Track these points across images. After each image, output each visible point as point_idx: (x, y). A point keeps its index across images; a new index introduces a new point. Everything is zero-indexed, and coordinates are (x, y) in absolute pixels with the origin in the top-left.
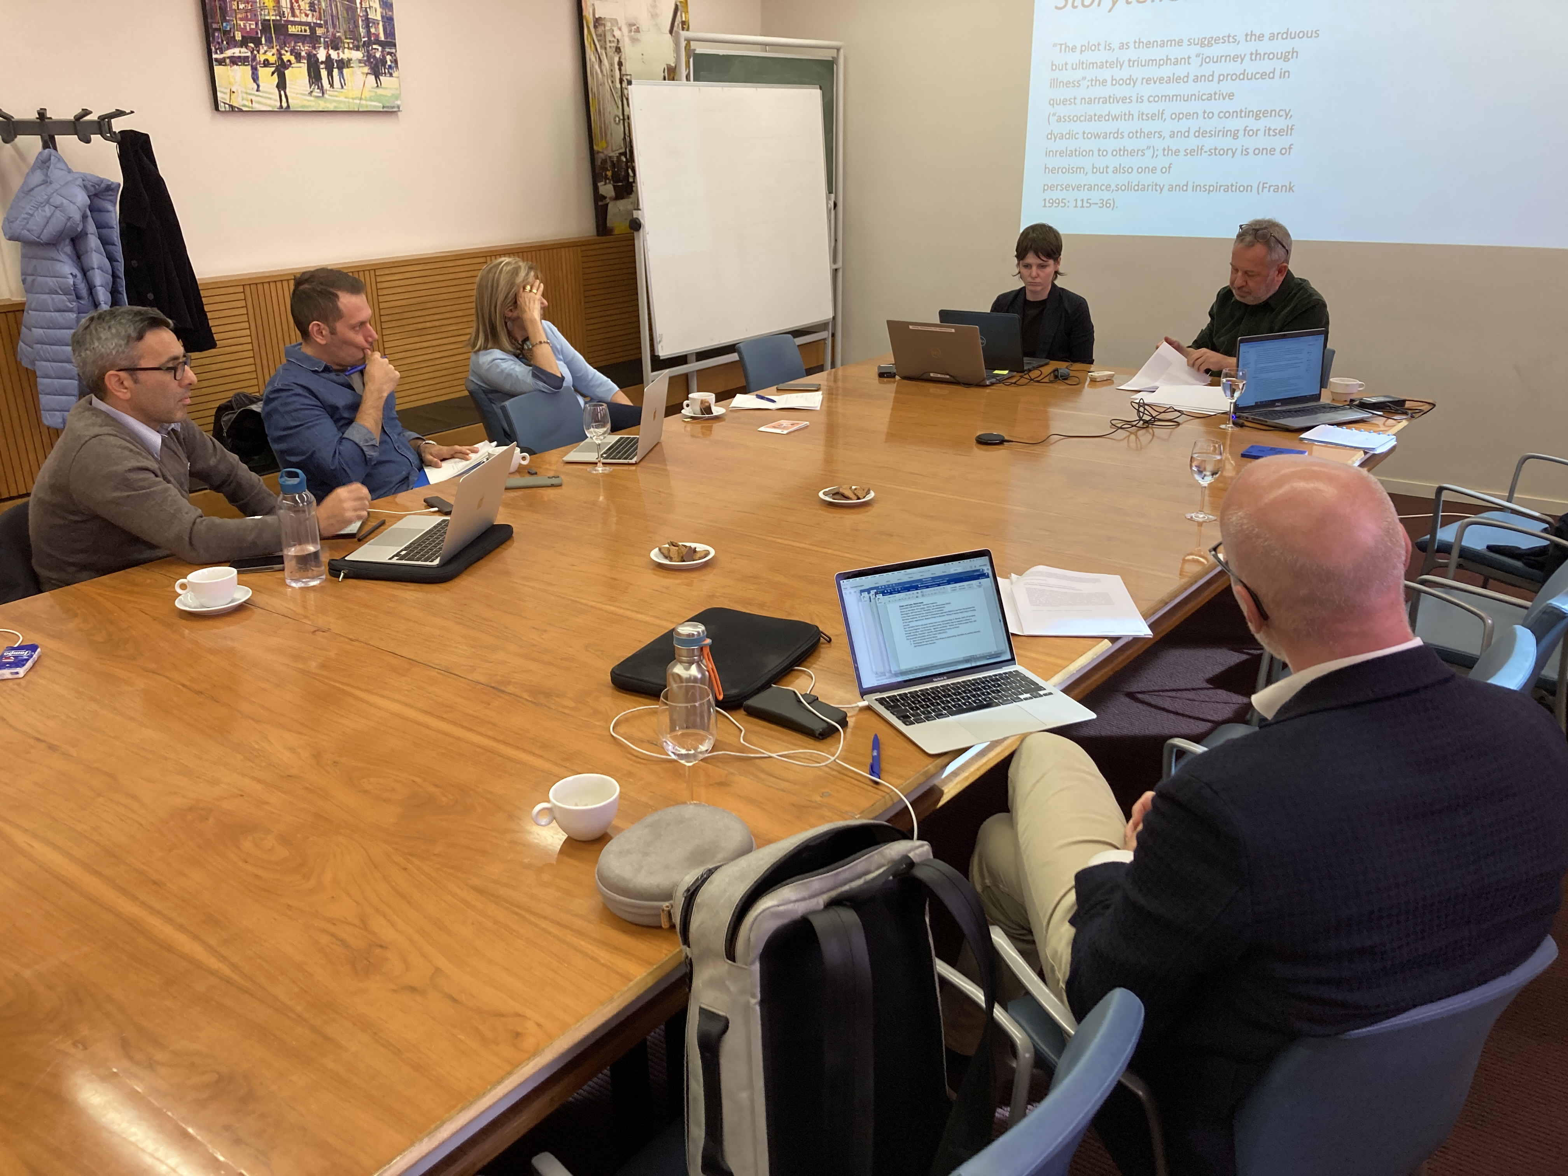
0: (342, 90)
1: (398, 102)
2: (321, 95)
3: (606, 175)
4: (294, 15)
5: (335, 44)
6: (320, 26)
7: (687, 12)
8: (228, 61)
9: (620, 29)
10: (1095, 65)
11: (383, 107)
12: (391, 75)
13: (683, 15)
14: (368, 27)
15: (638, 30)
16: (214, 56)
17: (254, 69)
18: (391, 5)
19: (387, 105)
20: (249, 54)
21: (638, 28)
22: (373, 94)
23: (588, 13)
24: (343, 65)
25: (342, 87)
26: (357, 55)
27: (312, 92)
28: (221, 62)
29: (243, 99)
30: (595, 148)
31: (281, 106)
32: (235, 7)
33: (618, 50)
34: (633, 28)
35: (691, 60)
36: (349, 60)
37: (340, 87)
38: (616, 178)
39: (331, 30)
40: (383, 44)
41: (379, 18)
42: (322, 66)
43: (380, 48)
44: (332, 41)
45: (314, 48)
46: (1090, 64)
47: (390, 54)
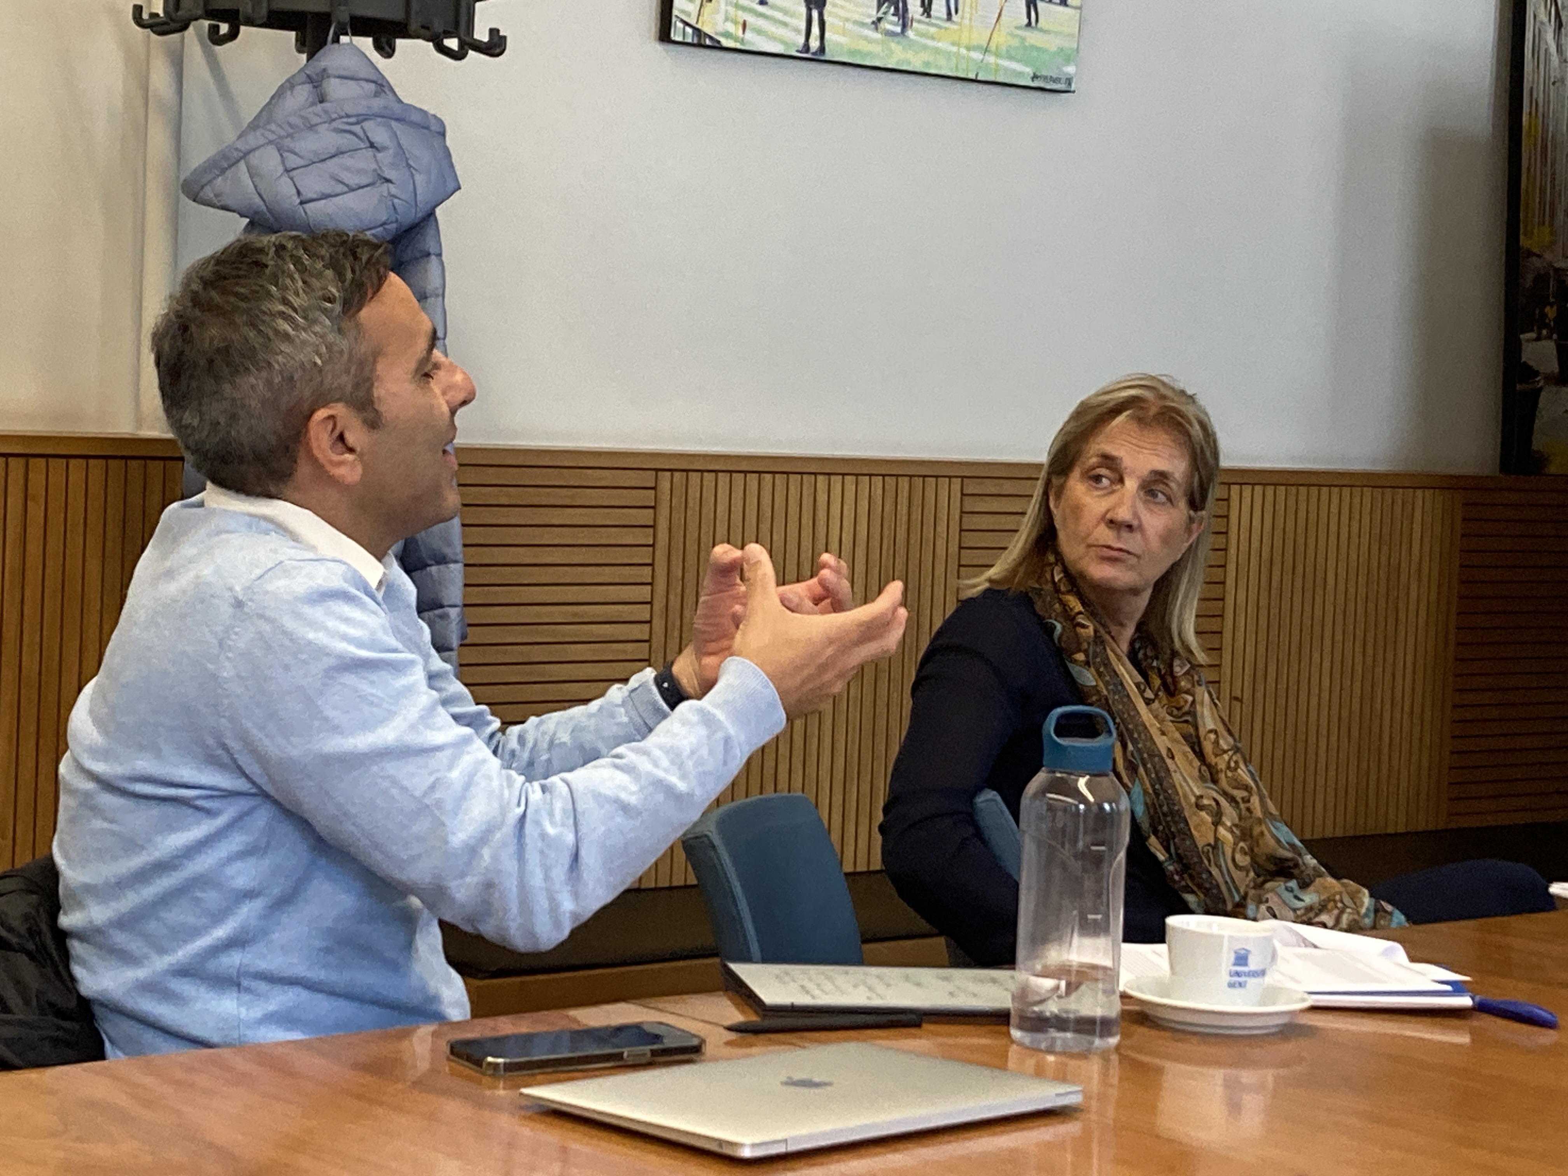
0: (948, 25)
1: (1071, 69)
2: (898, 29)
3: (1544, 316)
11: (1035, 77)
12: (1063, 3)
19: (1044, 73)
22: (1016, 43)
25: (949, 14)
29: (727, 19)
30: (1524, 242)
31: (806, 48)
37: (945, 16)
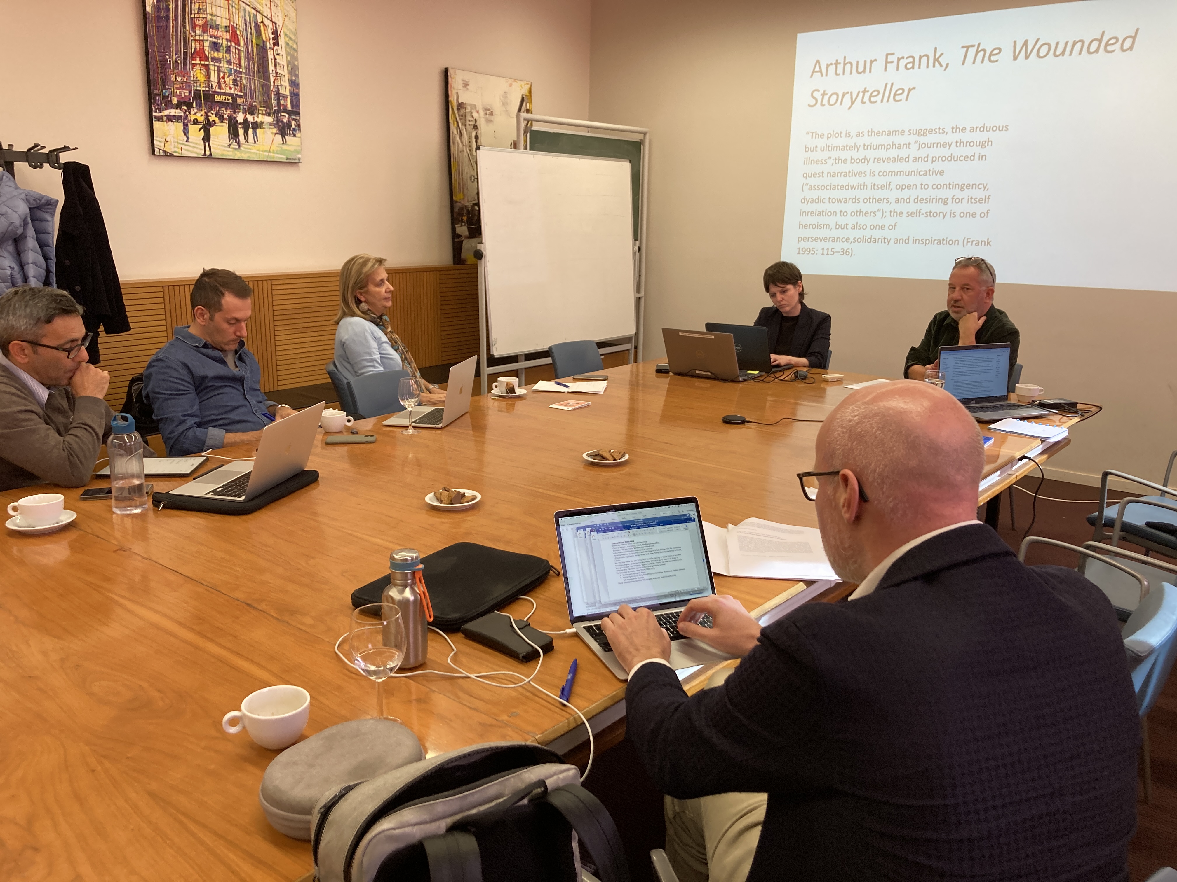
0: (255, 145)
1: (299, 156)
2: (238, 147)
3: (462, 220)
4: (220, 87)
5: (252, 111)
6: (241, 97)
7: (531, 103)
8: (165, 118)
9: (478, 112)
10: (838, 148)
11: (287, 159)
12: (295, 135)
13: (528, 105)
14: (278, 100)
15: (492, 114)
16: (154, 114)
17: (186, 126)
18: (298, 85)
19: (290, 157)
20: (182, 114)
21: (492, 112)
22: (279, 149)
23: (453, 99)
24: (256, 126)
25: (255, 141)
26: (269, 119)
27: (230, 145)
28: (159, 119)
29: (174, 147)
30: (454, 198)
31: (205, 154)
32: (173, 79)
33: (475, 127)
34: (488, 112)
35: (528, 135)
36: (262, 123)
37: (253, 142)
38: (470, 222)
39: (249, 100)
40: (289, 113)
41: (288, 93)
42: (240, 126)
43: (287, 116)
44: (249, 108)
45: (235, 112)
46: (834, 147)
47: (295, 120)
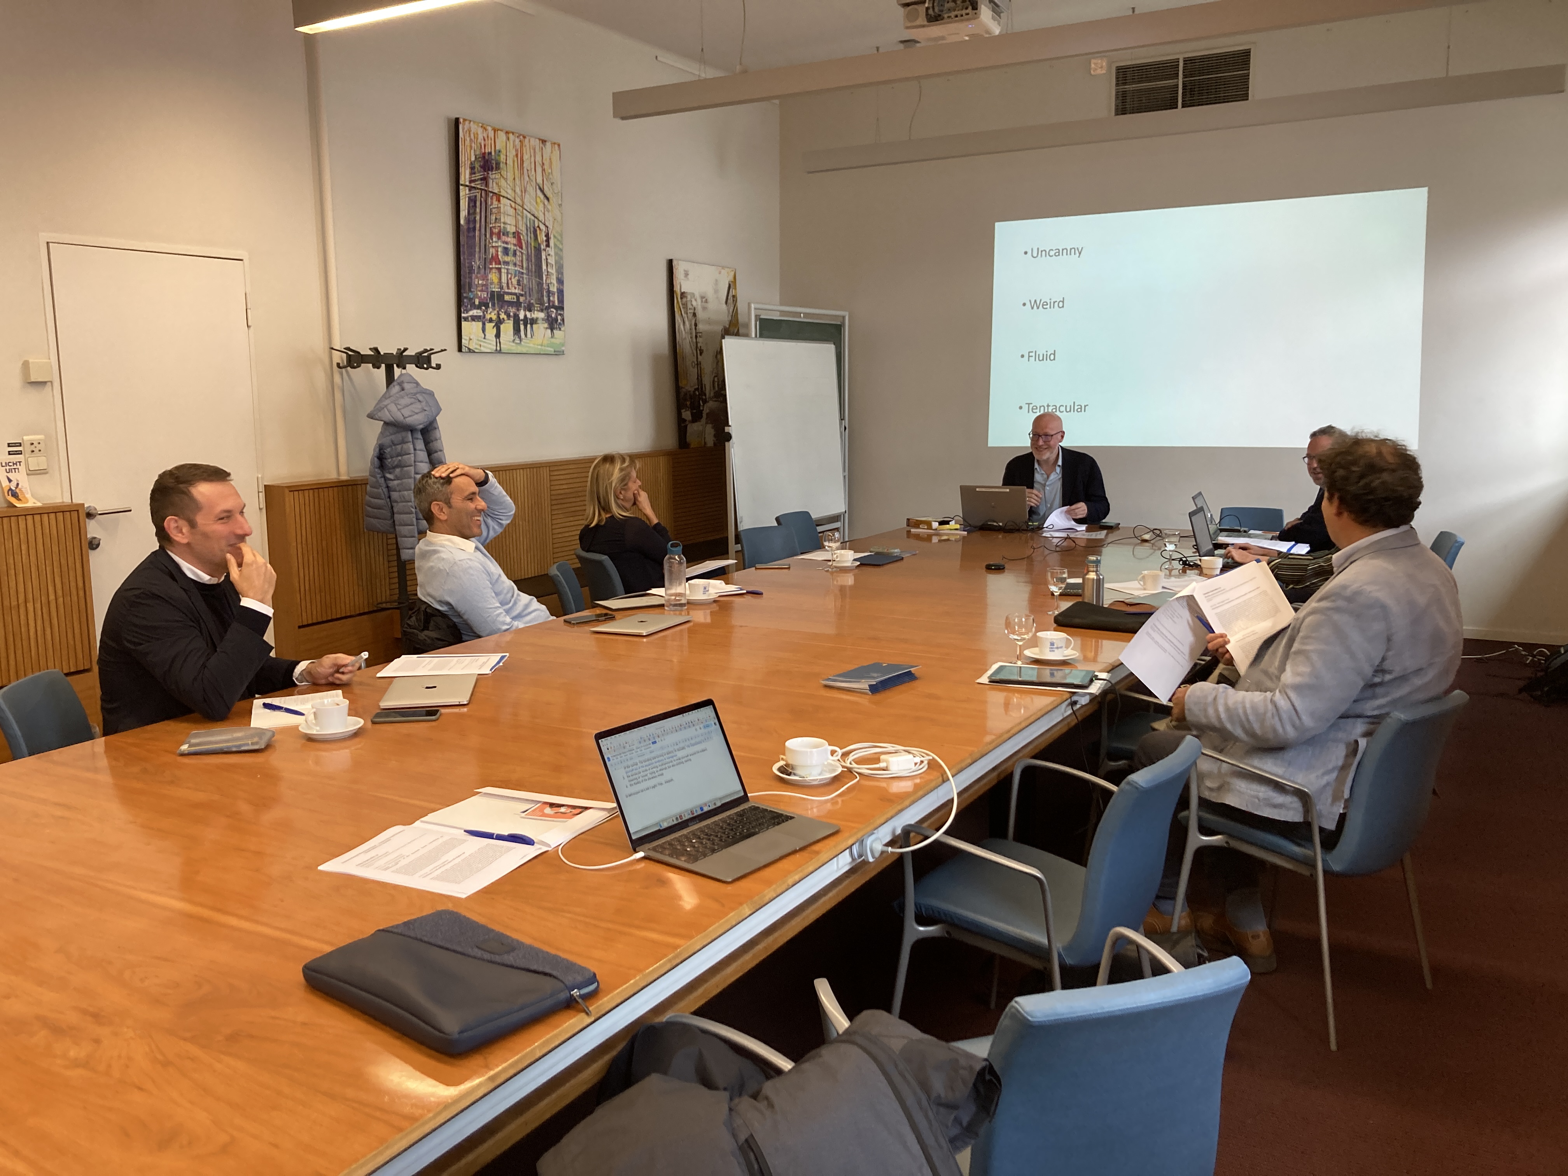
0: (531, 339)
1: (563, 348)
2: (519, 342)
4: (508, 288)
5: (530, 309)
6: (522, 295)
7: (735, 289)
8: (470, 318)
9: (696, 300)
11: (554, 351)
12: (560, 329)
13: (734, 292)
14: (549, 297)
15: (706, 301)
16: (463, 315)
17: (484, 324)
18: (563, 282)
19: (556, 349)
20: (481, 314)
21: (707, 299)
22: (549, 342)
23: (677, 288)
24: (533, 321)
25: (532, 337)
26: (541, 315)
27: (514, 340)
28: (466, 319)
30: (680, 385)
31: (496, 350)
32: (476, 283)
33: (694, 315)
34: (704, 300)
35: (758, 323)
36: (537, 319)
37: (530, 337)
38: (692, 408)
39: (528, 297)
40: (557, 308)
41: (555, 290)
42: (521, 322)
43: (555, 311)
44: (528, 305)
45: (518, 310)
47: (560, 314)
